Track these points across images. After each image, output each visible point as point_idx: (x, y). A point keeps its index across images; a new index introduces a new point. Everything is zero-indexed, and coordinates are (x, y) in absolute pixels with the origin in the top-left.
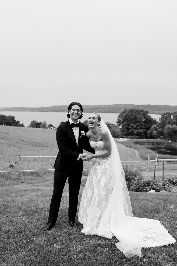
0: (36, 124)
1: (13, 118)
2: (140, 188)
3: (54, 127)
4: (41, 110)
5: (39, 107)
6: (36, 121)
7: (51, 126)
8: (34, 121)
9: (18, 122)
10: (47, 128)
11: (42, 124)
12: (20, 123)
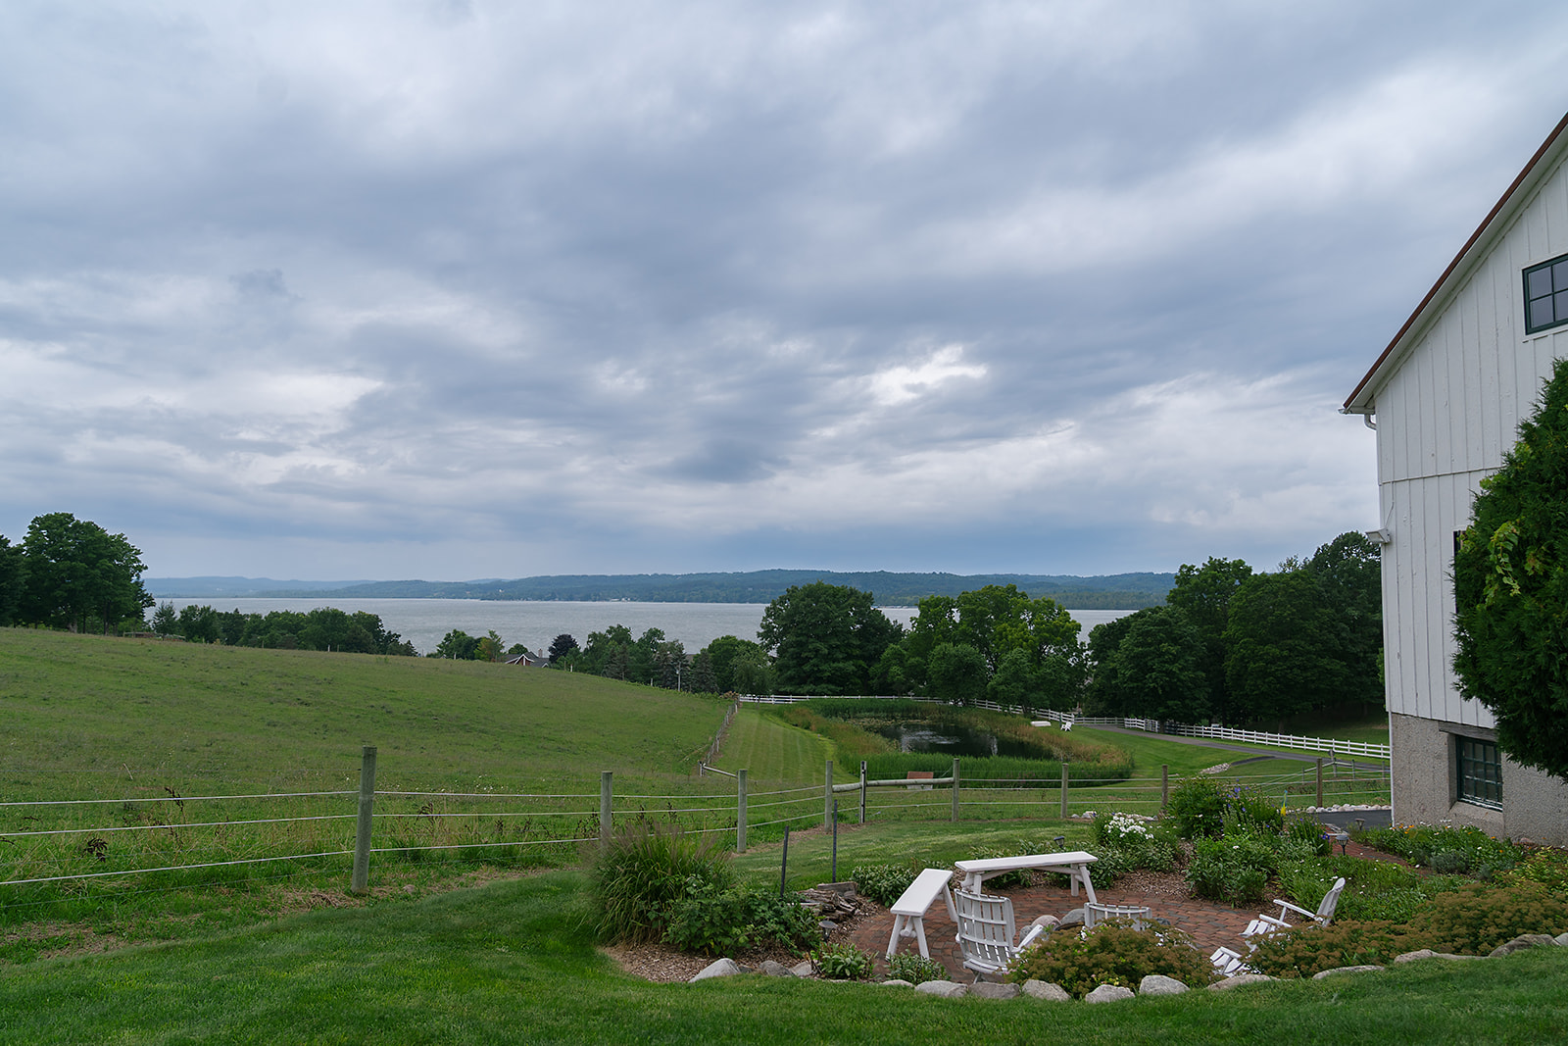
0: (464, 644)
1: (372, 622)
2: (706, 934)
3: (531, 655)
4: (491, 591)
5: (482, 583)
6: (463, 634)
7: (519, 649)
8: (455, 632)
9: (392, 638)
10: (503, 661)
11: (482, 645)
12: (402, 641)
